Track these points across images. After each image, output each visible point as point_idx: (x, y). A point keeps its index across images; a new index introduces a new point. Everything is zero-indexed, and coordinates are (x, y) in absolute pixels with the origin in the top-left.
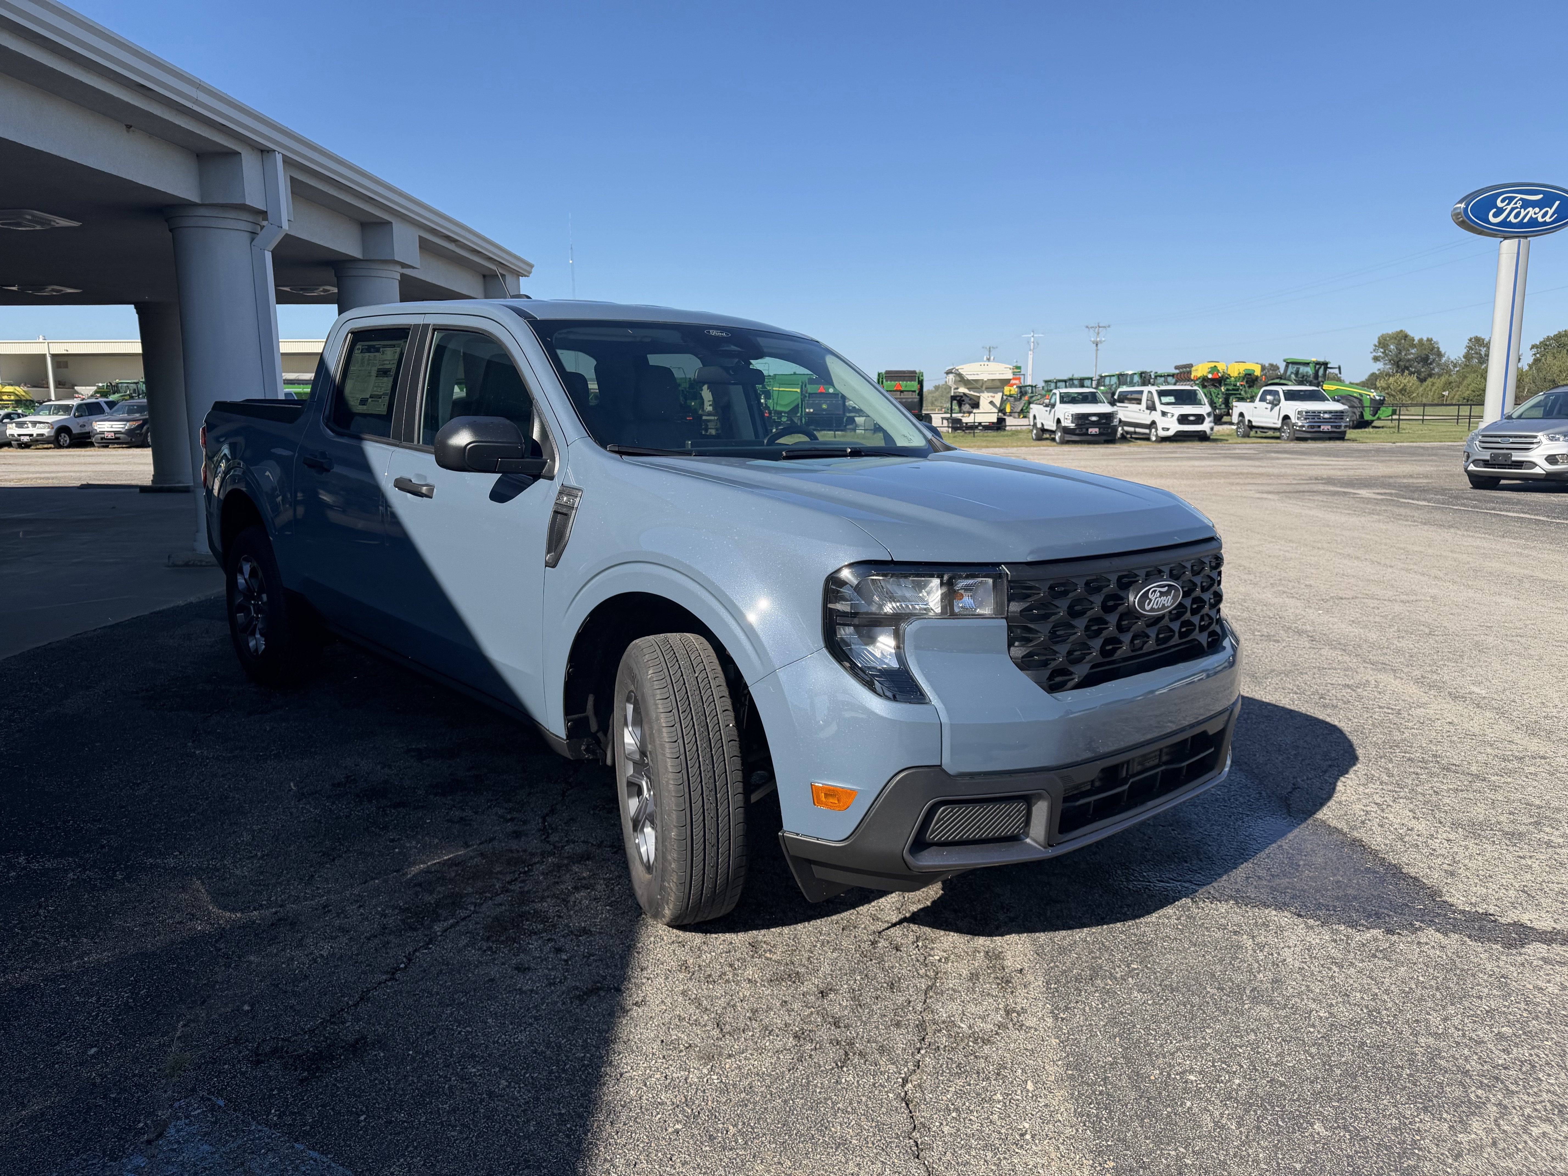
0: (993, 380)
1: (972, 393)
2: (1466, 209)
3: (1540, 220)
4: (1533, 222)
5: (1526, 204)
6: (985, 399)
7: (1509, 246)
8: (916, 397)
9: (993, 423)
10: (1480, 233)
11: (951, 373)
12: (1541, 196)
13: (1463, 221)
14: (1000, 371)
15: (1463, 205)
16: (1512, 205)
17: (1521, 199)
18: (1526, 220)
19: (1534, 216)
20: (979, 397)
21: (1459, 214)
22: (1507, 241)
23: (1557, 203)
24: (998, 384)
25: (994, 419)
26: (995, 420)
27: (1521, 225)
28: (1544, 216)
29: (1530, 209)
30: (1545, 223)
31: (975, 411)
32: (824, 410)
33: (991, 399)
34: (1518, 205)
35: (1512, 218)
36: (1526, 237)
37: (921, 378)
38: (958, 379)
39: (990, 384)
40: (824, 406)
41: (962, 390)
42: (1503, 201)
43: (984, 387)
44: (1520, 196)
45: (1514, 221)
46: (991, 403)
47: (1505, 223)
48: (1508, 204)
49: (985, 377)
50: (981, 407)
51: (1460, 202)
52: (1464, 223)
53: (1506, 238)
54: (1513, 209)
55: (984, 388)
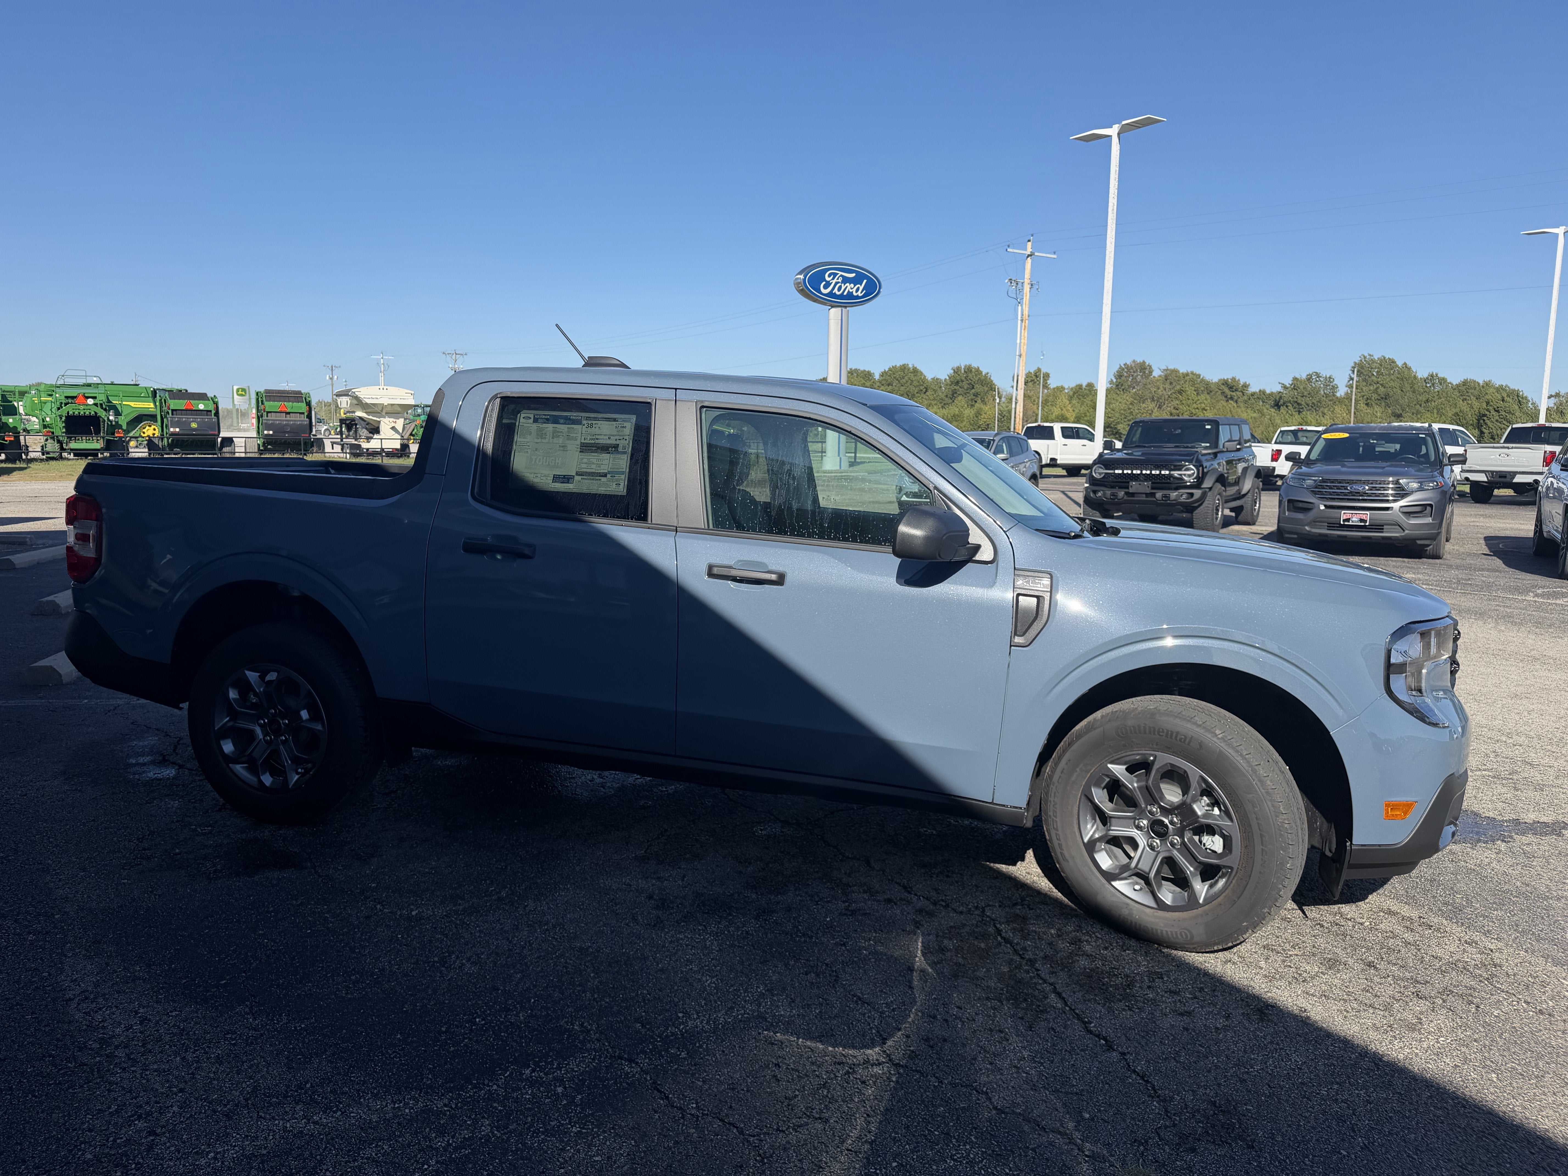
0: (392, 405)
1: (370, 417)
2: (804, 280)
3: (855, 294)
4: (850, 296)
5: (845, 280)
6: (386, 425)
7: (835, 313)
8: (304, 419)
9: (397, 449)
10: (815, 301)
11: (347, 395)
12: (854, 275)
13: (802, 290)
14: (402, 396)
15: (802, 277)
16: (835, 280)
17: (841, 276)
18: (845, 293)
19: (851, 291)
20: (379, 422)
21: (799, 283)
22: (833, 310)
23: (865, 281)
24: (399, 409)
25: (397, 445)
26: (399, 447)
27: (842, 297)
28: (857, 290)
29: (848, 284)
30: (858, 297)
31: (375, 436)
32: (195, 430)
33: (393, 425)
34: (840, 280)
35: (836, 291)
36: (846, 307)
37: (308, 399)
38: (355, 402)
39: (389, 409)
40: (194, 425)
41: (359, 414)
42: (829, 276)
43: (384, 411)
44: (840, 273)
45: (838, 293)
46: (393, 428)
47: (831, 294)
48: (833, 279)
49: (386, 401)
50: (381, 433)
51: (800, 273)
52: (804, 292)
53: (832, 307)
54: (837, 283)
55: (384, 413)
